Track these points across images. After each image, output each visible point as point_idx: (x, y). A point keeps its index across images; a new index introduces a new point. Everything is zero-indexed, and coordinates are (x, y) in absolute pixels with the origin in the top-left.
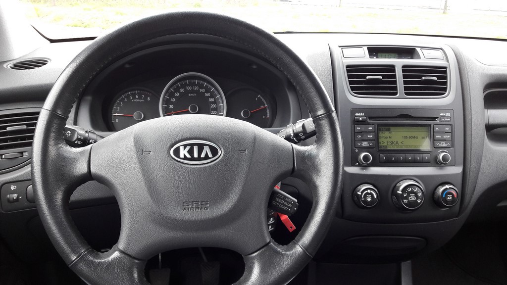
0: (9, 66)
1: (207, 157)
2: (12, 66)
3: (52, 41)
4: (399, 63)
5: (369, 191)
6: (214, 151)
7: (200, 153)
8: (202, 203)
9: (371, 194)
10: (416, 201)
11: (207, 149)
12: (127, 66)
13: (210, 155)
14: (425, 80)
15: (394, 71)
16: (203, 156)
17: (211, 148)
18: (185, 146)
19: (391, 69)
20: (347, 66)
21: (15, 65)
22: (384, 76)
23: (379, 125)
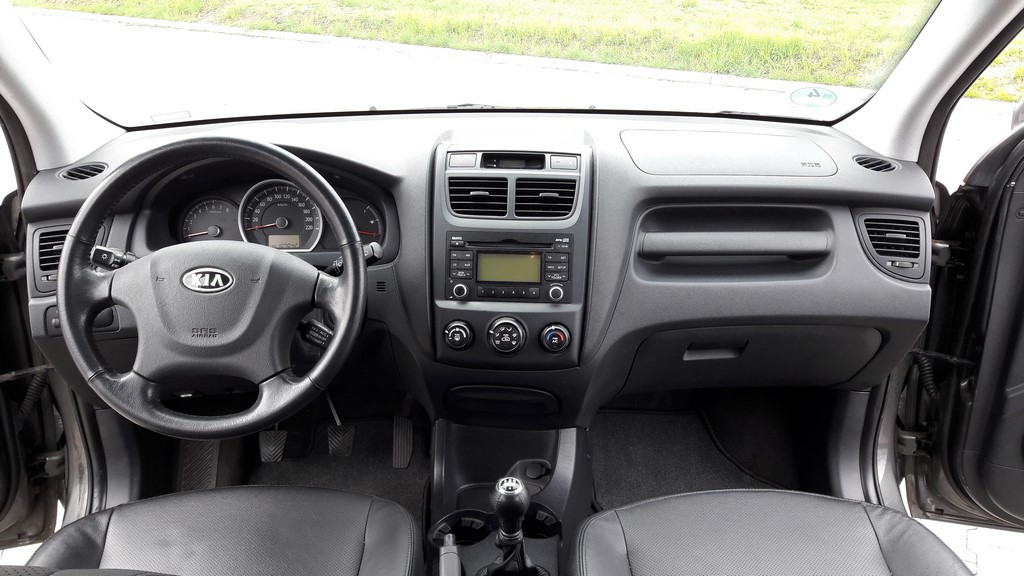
0: (61, 175)
1: (217, 285)
2: (65, 174)
3: (129, 130)
4: (512, 174)
5: (457, 329)
6: (225, 280)
7: (211, 279)
8: (211, 332)
9: (459, 332)
10: (510, 342)
11: (218, 278)
12: (184, 177)
13: (221, 283)
14: (543, 197)
15: (506, 185)
16: (213, 284)
17: (223, 277)
18: (197, 274)
19: (502, 182)
20: (450, 178)
21: (70, 174)
22: (490, 192)
23: (479, 252)
